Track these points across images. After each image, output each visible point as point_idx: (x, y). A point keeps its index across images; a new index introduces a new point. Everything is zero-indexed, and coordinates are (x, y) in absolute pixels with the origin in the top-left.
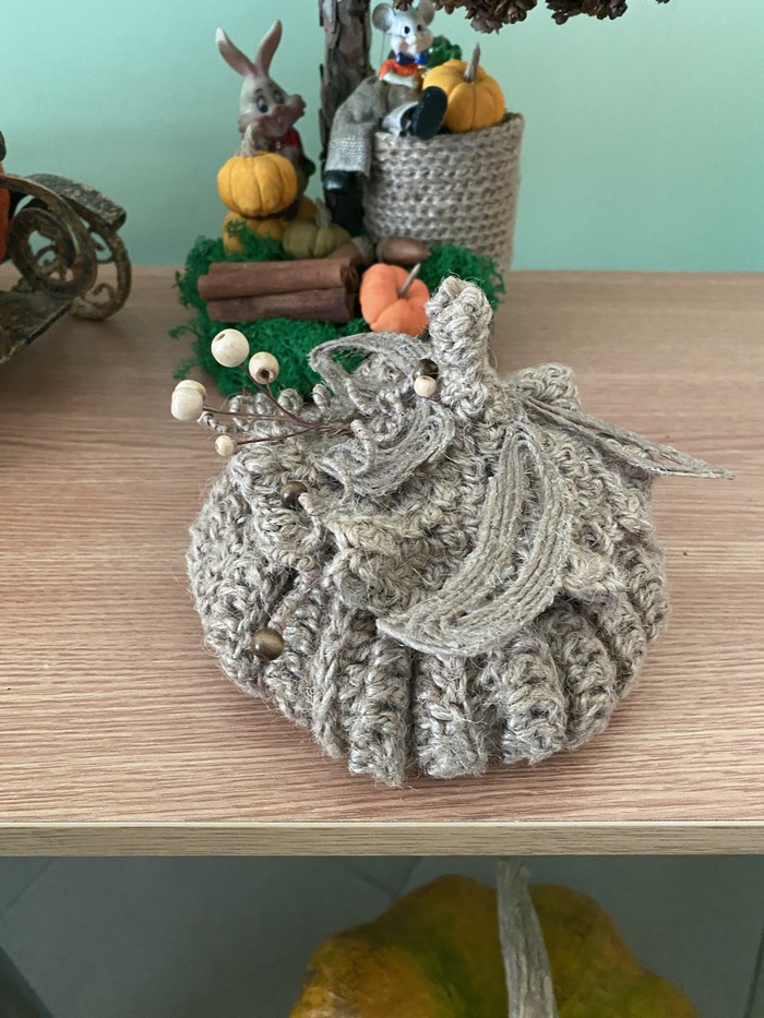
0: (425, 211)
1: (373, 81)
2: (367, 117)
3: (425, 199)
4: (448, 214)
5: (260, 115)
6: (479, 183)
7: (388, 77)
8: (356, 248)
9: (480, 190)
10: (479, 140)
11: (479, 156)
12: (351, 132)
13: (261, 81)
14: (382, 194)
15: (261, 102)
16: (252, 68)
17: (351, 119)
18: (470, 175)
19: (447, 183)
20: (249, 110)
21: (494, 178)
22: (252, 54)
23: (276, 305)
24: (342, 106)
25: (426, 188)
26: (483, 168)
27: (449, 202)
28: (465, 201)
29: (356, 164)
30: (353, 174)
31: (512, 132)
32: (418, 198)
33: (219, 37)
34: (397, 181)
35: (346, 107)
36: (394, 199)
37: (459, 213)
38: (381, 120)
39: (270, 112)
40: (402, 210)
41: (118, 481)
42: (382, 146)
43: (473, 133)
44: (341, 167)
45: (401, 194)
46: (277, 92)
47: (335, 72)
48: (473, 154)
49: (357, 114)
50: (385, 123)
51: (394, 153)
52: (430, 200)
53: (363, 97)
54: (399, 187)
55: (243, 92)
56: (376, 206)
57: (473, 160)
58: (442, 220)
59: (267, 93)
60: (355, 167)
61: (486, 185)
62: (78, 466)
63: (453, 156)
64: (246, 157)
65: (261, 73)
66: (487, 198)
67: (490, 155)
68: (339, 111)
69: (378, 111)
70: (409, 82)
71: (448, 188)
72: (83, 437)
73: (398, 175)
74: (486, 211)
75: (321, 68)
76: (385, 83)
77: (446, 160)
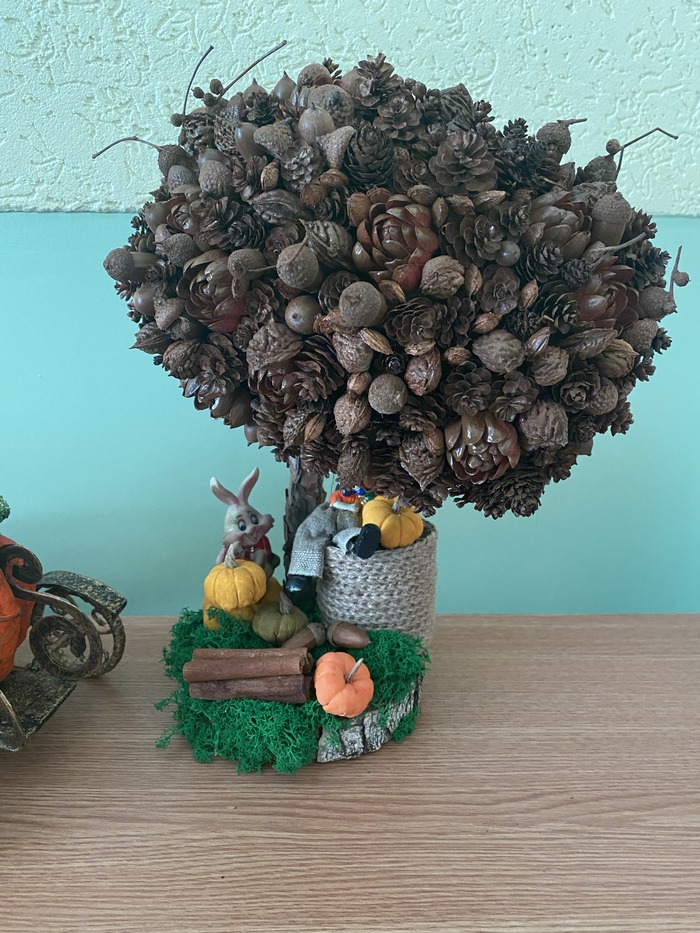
0: (365, 604)
1: (326, 507)
2: (321, 534)
3: (366, 594)
4: (383, 606)
5: (241, 533)
6: (406, 583)
7: (336, 505)
8: (311, 633)
9: (407, 588)
10: (405, 555)
11: (405, 565)
12: (309, 547)
13: (242, 508)
14: (332, 588)
15: (241, 524)
16: (236, 500)
17: (309, 537)
18: (399, 578)
19: (382, 584)
20: (232, 530)
21: (417, 578)
22: (237, 491)
23: (246, 689)
24: (301, 526)
25: (365, 588)
26: (409, 573)
27: (384, 597)
28: (396, 597)
29: (313, 570)
30: (309, 578)
31: (429, 544)
32: (360, 595)
33: (213, 482)
34: (343, 582)
35: (305, 525)
36: (341, 593)
37: (392, 604)
38: (331, 537)
39: (247, 531)
40: (347, 601)
41: (105, 864)
42: (332, 557)
43: (400, 550)
44: (300, 573)
45: (347, 590)
46: (254, 515)
47: (297, 497)
48: (401, 564)
49: (313, 532)
50: (334, 539)
51: (341, 563)
52: (369, 596)
53: (318, 520)
54: (345, 585)
55: (227, 517)
56: (327, 595)
57: (401, 568)
58: (379, 610)
59: (246, 517)
60: (313, 574)
61: (412, 583)
62: (70, 847)
63: (385, 567)
64: (228, 567)
65: (242, 503)
66: (413, 592)
67: (413, 563)
68: (299, 529)
69: (329, 530)
70: (352, 508)
71: (383, 587)
72: (74, 812)
73: (344, 578)
74: (412, 602)
75: (287, 490)
76: (334, 509)
77: (380, 569)
